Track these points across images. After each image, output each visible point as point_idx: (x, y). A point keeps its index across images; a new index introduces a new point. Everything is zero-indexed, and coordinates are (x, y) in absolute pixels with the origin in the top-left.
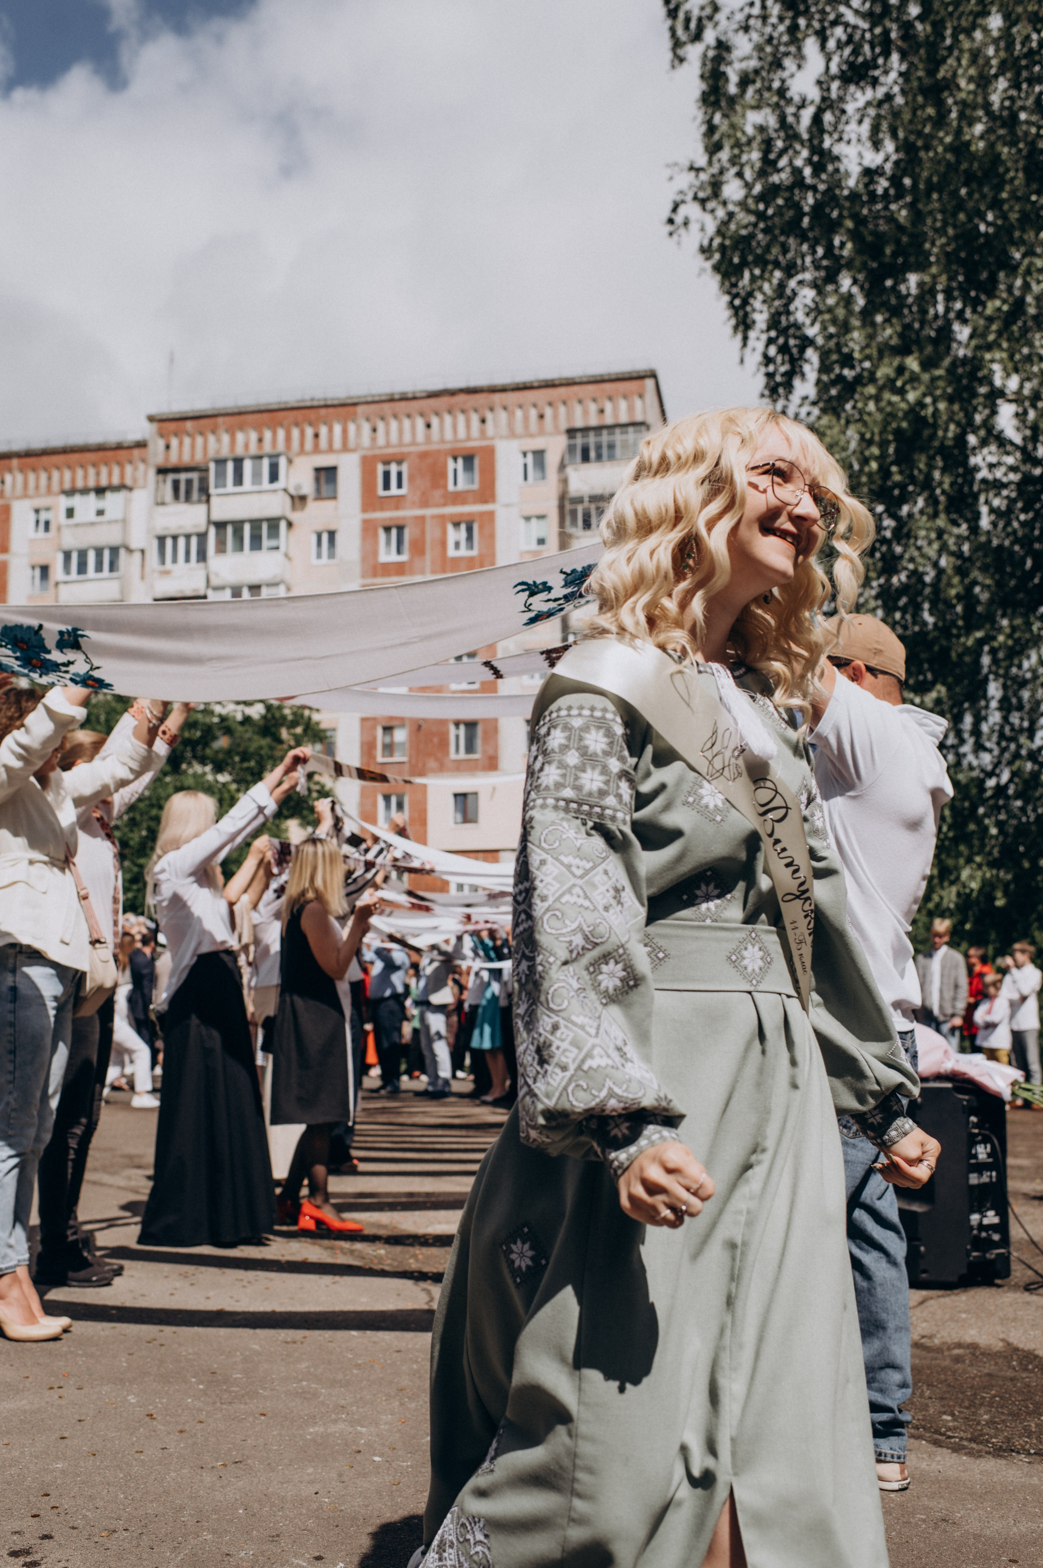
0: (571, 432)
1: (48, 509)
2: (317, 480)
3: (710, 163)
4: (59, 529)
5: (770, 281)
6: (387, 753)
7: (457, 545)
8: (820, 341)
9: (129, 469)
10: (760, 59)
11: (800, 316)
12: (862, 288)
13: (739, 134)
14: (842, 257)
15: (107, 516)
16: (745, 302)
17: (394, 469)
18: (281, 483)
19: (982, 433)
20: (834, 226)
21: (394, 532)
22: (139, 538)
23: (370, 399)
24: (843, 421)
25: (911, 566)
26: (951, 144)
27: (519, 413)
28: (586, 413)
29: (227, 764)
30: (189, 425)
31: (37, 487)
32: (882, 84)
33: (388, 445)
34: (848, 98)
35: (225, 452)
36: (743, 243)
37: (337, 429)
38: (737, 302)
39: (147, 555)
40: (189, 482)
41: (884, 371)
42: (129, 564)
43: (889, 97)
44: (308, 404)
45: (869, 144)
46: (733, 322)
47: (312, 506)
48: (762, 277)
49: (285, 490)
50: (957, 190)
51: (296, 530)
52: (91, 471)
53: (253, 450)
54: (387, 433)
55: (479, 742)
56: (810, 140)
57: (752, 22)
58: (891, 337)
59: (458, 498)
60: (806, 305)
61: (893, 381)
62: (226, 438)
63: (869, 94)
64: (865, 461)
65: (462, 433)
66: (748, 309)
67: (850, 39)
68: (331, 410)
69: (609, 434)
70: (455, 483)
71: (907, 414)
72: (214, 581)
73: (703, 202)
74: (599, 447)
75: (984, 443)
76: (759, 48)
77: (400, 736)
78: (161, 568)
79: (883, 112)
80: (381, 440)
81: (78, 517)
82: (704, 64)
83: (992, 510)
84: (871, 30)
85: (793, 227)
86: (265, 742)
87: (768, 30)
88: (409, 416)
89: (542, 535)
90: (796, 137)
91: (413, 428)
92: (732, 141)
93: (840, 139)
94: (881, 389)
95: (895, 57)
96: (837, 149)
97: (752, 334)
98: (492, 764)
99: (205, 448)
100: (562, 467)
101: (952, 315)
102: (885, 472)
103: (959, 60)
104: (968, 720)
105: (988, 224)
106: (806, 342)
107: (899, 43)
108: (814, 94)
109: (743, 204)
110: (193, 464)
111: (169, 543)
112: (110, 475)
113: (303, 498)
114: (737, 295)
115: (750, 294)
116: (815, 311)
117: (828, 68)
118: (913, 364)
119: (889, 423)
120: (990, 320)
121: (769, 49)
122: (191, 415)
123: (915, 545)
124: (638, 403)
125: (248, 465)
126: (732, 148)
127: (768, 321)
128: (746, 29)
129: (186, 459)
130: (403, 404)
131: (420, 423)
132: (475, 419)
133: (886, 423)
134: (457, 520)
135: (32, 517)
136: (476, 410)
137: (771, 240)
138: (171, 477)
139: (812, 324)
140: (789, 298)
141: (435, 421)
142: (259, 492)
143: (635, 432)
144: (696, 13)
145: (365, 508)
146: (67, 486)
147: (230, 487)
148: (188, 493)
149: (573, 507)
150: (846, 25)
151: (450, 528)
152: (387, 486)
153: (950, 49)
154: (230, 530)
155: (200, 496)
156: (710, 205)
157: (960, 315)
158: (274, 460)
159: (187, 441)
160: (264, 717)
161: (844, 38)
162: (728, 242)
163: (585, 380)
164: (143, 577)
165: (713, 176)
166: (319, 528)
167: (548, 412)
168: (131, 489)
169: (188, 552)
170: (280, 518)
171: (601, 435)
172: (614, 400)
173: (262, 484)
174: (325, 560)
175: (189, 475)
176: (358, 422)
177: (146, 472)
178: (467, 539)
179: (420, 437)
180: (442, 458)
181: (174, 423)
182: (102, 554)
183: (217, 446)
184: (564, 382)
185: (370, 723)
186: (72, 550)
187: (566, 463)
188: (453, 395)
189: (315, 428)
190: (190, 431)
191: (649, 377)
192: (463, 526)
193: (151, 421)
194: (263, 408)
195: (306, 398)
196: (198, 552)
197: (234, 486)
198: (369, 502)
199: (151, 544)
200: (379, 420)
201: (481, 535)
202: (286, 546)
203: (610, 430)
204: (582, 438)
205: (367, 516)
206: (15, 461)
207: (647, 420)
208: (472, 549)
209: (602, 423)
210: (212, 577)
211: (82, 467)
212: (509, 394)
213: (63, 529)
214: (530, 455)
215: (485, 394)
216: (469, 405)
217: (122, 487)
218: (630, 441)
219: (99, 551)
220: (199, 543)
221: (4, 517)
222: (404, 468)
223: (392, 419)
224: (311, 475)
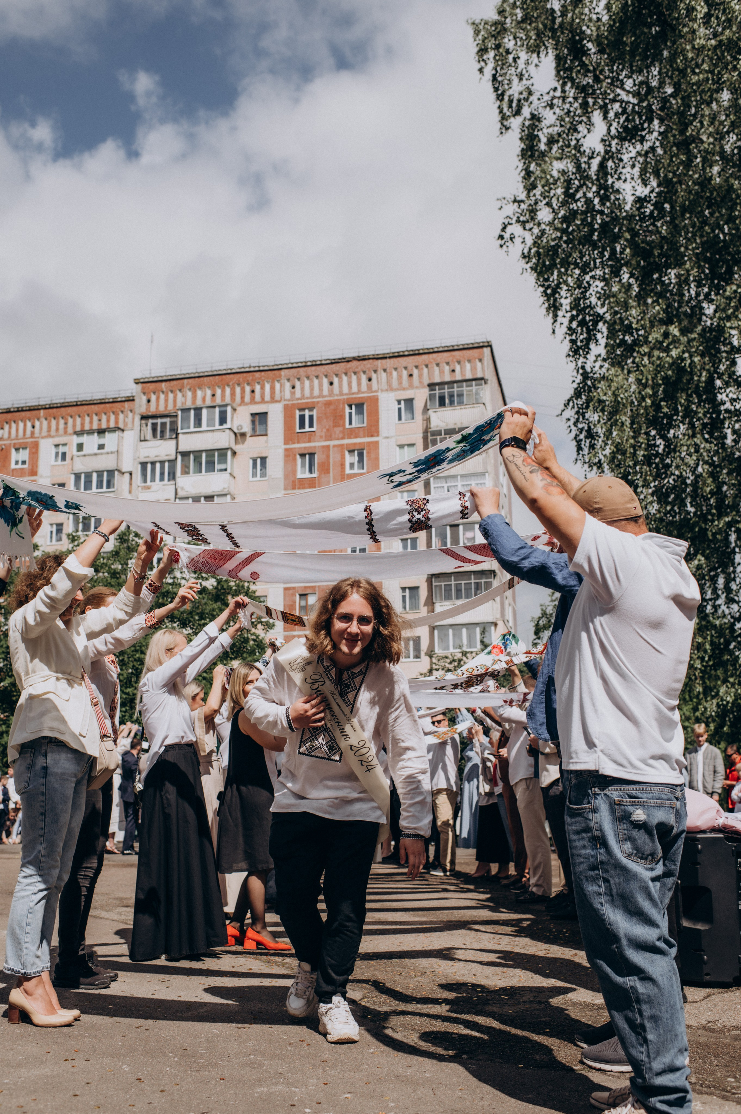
0: (432, 386)
1: (65, 445)
2: (253, 422)
3: (528, 196)
4: (72, 459)
5: (572, 276)
7: (352, 465)
8: (608, 317)
9: (121, 416)
10: (562, 126)
11: (594, 300)
12: (637, 280)
13: (548, 177)
14: (623, 259)
15: (107, 449)
16: (555, 291)
17: (307, 413)
18: (228, 425)
19: (725, 377)
20: (616, 238)
21: (307, 456)
22: (128, 464)
23: (290, 366)
24: (626, 372)
25: (677, 473)
26: (698, 179)
27: (395, 374)
28: (442, 372)
29: (190, 622)
30: (163, 384)
31: (57, 429)
32: (647, 141)
33: (303, 397)
34: (624, 151)
35: (189, 404)
36: (553, 251)
37: (267, 387)
38: (549, 291)
39: (133, 475)
40: (163, 425)
41: (655, 336)
42: (121, 482)
43: (653, 149)
44: (247, 370)
45: (640, 181)
46: (546, 305)
47: (250, 441)
48: (566, 274)
49: (230, 429)
50: (703, 211)
51: (237, 456)
52: (95, 418)
53: (208, 402)
54: (302, 389)
56: (598, 180)
57: (555, 101)
58: (659, 313)
59: (352, 433)
60: (597, 292)
61: (661, 343)
62: (189, 394)
63: (639, 147)
64: (643, 399)
65: (355, 389)
66: (557, 296)
67: (624, 111)
68: (263, 373)
69: (458, 387)
70: (350, 423)
71: (671, 365)
72: (181, 493)
73: (524, 223)
74: (451, 396)
75: (727, 384)
76: (561, 119)
77: (312, 600)
78: (143, 485)
79: (649, 160)
80: (298, 394)
81: (86, 450)
82: (523, 131)
83: (734, 432)
84: (638, 104)
85: (587, 240)
86: (216, 606)
87: (567, 106)
88: (317, 377)
90: (588, 177)
91: (321, 385)
92: (543, 182)
93: (619, 178)
94: (652, 349)
95: (656, 122)
96: (618, 185)
97: (560, 313)
99: (175, 401)
100: (426, 410)
101: (702, 297)
102: (657, 406)
103: (701, 122)
104: (721, 581)
105: (725, 235)
106: (598, 318)
107: (659, 112)
108: (600, 148)
109: (551, 224)
110: (167, 412)
111: (149, 466)
112: (108, 421)
113: (243, 435)
114: (549, 287)
115: (558, 286)
116: (605, 296)
117: (609, 130)
118: (674, 330)
119: (659, 372)
120: (729, 298)
121: (567, 119)
122: (165, 378)
123: (680, 456)
124: (479, 364)
125: (204, 412)
126: (543, 186)
127: (571, 303)
128: (551, 106)
129: (162, 409)
130: (313, 368)
131: (325, 381)
132: (364, 378)
133: (657, 372)
134: (351, 448)
135: (54, 450)
136: (364, 372)
137: (571, 248)
138: (151, 421)
139: (603, 305)
140: (585, 287)
141: (336, 380)
142: (213, 430)
143: (476, 385)
144: (516, 96)
145: (287, 440)
146: (78, 428)
147: (192, 429)
148: (163, 432)
149: (434, 437)
150: (622, 101)
151: (347, 453)
152: (302, 425)
153: (695, 116)
154: (192, 457)
155: (170, 435)
156: (528, 226)
157: (707, 297)
158: (223, 409)
159: (162, 396)
160: (216, 588)
161: (620, 110)
162: (541, 250)
163: (441, 349)
164: (130, 492)
165: (530, 205)
166: (255, 456)
167: (415, 372)
168: (123, 430)
169: (162, 474)
170: (227, 449)
171: (453, 388)
172: (462, 363)
173: (214, 426)
174: (258, 478)
175: (164, 420)
176: (282, 381)
177: (133, 419)
178: (359, 462)
179: (326, 392)
180: (341, 406)
181: (153, 384)
182: (103, 476)
183: (183, 399)
184: (426, 351)
185: (291, 592)
186: (81, 473)
187: (428, 407)
188: (348, 361)
189: (251, 386)
190: (164, 390)
191: (486, 347)
192: (356, 452)
193: (137, 383)
194: (215, 373)
195: (245, 366)
196: (169, 474)
197: (195, 427)
198: (289, 437)
199: (137, 469)
200: (296, 380)
201: (369, 459)
202: (232, 468)
203: (459, 384)
204: (439, 389)
205: (288, 446)
206: (42, 411)
207: (486, 377)
208: (363, 469)
209: (453, 379)
210: (179, 490)
211: (88, 415)
212: (388, 360)
213: (75, 458)
214: (403, 402)
215: (371, 361)
216: (360, 368)
217: (117, 429)
218: (474, 391)
219: (100, 473)
220: (169, 467)
221: (34, 450)
222: (314, 413)
223: (305, 379)
224: (249, 418)
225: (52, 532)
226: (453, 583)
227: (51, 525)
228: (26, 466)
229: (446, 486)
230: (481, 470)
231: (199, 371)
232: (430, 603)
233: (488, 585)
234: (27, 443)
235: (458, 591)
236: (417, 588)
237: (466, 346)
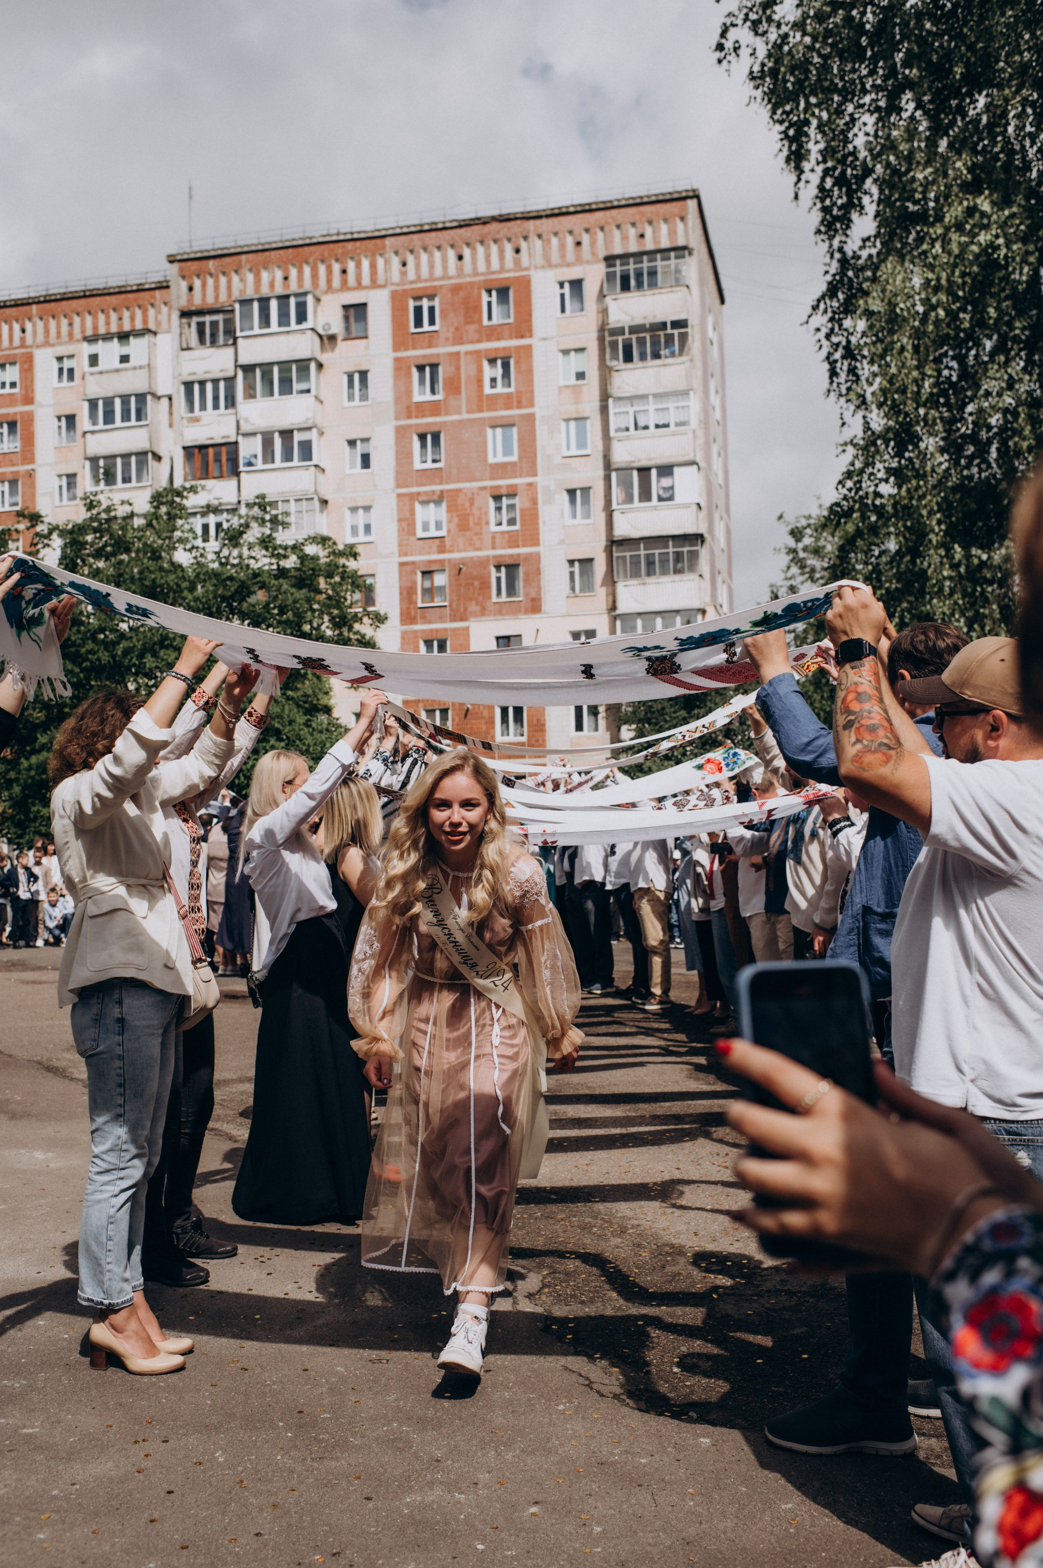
0: (610, 260)
1: (71, 357)
2: (346, 318)
4: (83, 378)
6: (427, 598)
7: (493, 380)
9: (151, 312)
15: (133, 362)
17: (425, 304)
18: (310, 323)
21: (428, 369)
22: (166, 383)
23: (398, 231)
27: (555, 241)
28: (625, 238)
30: (211, 263)
31: (58, 334)
33: (419, 279)
35: (250, 293)
37: (365, 264)
38: (791, 131)
39: (174, 401)
42: (157, 411)
44: (335, 238)
46: (786, 151)
47: (343, 347)
49: (313, 329)
51: (324, 370)
52: (113, 316)
53: (279, 290)
54: (418, 266)
55: (520, 584)
59: (493, 333)
62: (250, 277)
65: (495, 264)
68: (358, 244)
69: (650, 261)
70: (490, 318)
72: (245, 428)
74: (639, 275)
77: (440, 580)
78: (191, 415)
80: (411, 275)
81: (103, 365)
86: (303, 593)
88: (439, 248)
89: (580, 370)
91: (445, 260)
98: (535, 606)
99: (229, 288)
100: (602, 296)
110: (218, 306)
111: (196, 387)
112: (132, 319)
113: (332, 338)
122: (212, 253)
124: (680, 226)
125: (274, 305)
127: (824, 150)
129: (210, 300)
130: (433, 234)
131: (451, 254)
132: (509, 248)
134: (492, 356)
135: (56, 365)
136: (509, 240)
138: (195, 320)
141: (467, 252)
142: (288, 332)
143: (677, 257)
145: (398, 345)
146: (89, 332)
147: (257, 331)
148: (214, 335)
149: (614, 338)
151: (485, 364)
152: (418, 323)
154: (258, 372)
155: (225, 340)
158: (301, 299)
159: (210, 281)
163: (623, 203)
164: (171, 426)
166: (351, 369)
167: (585, 239)
168: (155, 333)
169: (216, 398)
170: (310, 360)
171: (642, 262)
172: (655, 223)
173: (289, 325)
174: (357, 402)
175: (214, 318)
176: (387, 255)
177: (169, 316)
178: (503, 376)
179: (452, 270)
180: (476, 291)
181: (196, 263)
182: (129, 402)
183: (241, 286)
184: (601, 206)
185: (409, 568)
186: (98, 399)
187: (605, 292)
188: (485, 223)
189: (342, 263)
190: (213, 271)
191: (691, 197)
192: (499, 362)
193: (171, 262)
194: (287, 244)
195: (332, 231)
196: (226, 398)
197: (260, 328)
198: (401, 340)
199: (179, 391)
200: (408, 254)
201: (518, 371)
202: (317, 388)
203: (653, 256)
204: (622, 265)
205: (399, 354)
206: (34, 307)
207: (691, 245)
208: (509, 386)
209: (642, 249)
210: (242, 423)
211: (103, 311)
212: (544, 220)
213: (88, 377)
214: (567, 286)
215: (518, 222)
216: (502, 233)
217: (146, 331)
218: (673, 267)
219: (125, 399)
220: (227, 389)
221: (26, 366)
222: (436, 303)
223: (422, 252)
224: (339, 313)
225: (61, 487)
226: (642, 552)
227: (60, 476)
228: (16, 390)
229: (631, 410)
230: (682, 386)
231: (263, 241)
232: (610, 581)
233: (694, 555)
234: (15, 355)
235: (650, 563)
236: (591, 560)
237: (661, 198)
